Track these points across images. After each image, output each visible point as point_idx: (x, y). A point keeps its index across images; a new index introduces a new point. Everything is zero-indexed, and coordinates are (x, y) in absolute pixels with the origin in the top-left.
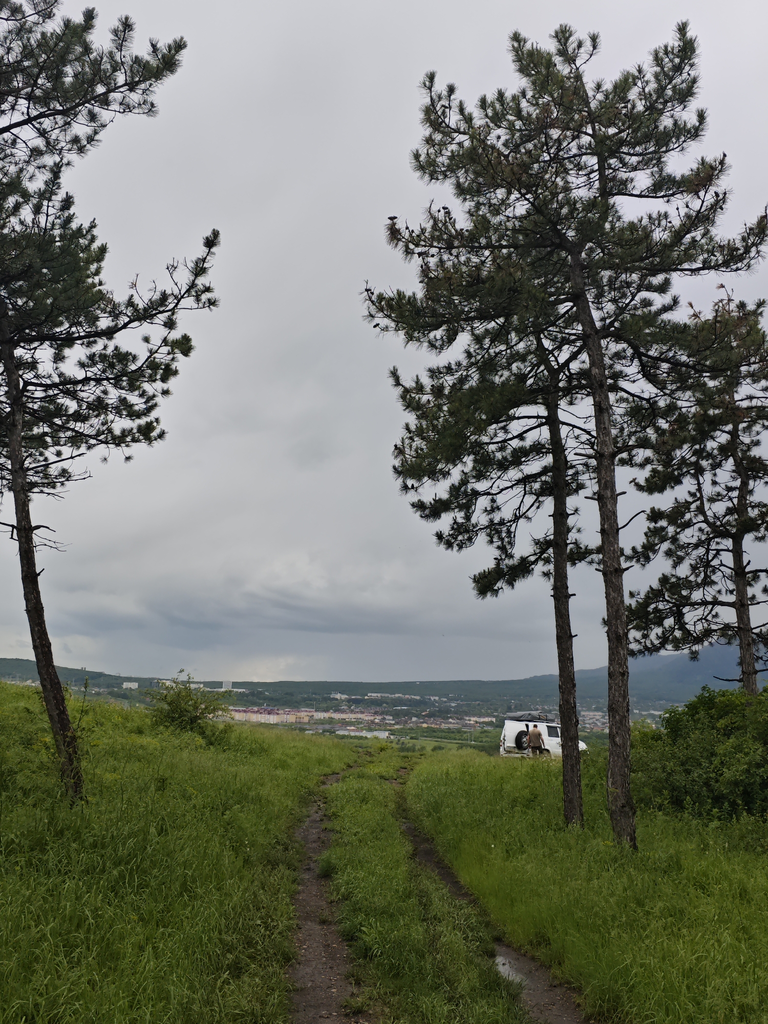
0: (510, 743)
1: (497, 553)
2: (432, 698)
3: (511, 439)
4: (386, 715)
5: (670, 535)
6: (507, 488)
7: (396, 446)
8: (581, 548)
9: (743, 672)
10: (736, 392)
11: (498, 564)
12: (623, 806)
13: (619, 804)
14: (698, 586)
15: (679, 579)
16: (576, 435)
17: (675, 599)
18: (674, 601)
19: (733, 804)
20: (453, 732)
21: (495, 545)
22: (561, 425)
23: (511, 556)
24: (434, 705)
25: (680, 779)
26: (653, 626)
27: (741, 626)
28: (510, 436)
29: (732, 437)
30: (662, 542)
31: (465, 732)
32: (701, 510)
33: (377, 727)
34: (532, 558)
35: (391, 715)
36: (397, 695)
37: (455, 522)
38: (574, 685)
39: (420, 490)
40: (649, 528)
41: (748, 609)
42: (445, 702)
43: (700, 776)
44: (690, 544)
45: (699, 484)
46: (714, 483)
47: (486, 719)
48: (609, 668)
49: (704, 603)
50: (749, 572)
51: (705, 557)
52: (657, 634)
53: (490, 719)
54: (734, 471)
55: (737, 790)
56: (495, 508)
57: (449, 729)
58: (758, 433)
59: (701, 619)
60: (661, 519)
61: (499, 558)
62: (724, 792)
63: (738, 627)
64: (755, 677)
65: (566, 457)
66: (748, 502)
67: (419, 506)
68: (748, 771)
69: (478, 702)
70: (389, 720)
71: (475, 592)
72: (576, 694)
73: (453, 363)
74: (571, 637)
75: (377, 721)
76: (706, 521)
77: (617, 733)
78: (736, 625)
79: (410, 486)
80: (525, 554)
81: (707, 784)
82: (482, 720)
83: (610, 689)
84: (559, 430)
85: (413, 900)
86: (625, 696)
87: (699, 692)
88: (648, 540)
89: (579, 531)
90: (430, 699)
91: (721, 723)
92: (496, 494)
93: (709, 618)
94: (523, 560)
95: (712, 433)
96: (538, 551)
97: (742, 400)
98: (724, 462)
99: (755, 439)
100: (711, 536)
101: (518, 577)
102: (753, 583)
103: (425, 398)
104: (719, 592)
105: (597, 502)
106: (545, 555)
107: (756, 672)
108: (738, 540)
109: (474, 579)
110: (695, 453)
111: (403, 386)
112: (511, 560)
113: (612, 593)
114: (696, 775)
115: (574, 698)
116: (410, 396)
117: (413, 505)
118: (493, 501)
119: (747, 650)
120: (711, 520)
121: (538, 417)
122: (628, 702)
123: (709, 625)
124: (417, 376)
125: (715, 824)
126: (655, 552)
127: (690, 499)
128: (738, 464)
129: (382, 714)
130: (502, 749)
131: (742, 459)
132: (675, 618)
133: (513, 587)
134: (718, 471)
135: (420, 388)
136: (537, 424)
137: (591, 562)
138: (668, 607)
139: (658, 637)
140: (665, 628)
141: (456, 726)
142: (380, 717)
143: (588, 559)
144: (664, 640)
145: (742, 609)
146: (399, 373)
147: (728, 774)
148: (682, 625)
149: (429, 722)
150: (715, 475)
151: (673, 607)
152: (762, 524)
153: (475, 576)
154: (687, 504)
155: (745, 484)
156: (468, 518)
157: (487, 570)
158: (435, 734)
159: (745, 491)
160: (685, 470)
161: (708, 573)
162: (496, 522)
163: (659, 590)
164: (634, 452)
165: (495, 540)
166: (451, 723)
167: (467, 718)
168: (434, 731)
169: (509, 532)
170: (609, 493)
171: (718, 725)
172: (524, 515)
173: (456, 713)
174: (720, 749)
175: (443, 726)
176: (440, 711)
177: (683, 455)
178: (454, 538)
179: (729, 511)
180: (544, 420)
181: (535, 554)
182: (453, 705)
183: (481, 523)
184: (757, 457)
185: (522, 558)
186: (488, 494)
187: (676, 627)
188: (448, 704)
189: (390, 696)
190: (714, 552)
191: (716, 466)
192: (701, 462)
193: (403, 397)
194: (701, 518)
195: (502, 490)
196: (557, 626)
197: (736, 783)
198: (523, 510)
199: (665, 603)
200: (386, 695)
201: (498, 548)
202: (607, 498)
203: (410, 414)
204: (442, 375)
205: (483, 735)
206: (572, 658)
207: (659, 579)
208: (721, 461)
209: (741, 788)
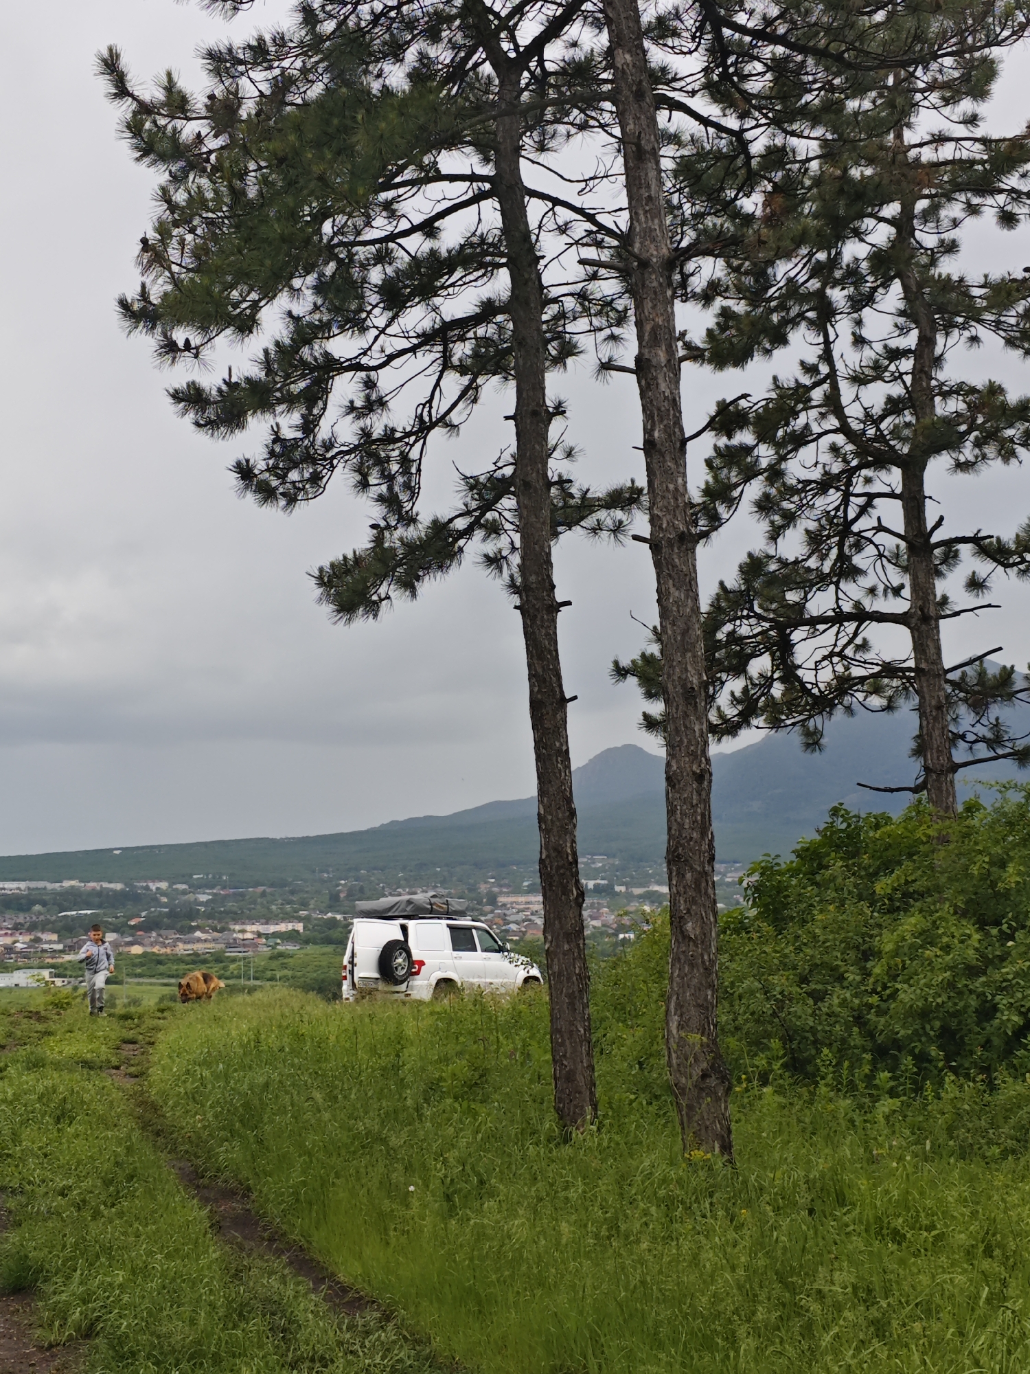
0: (367, 969)
1: (377, 513)
2: (153, 886)
3: (406, 233)
4: (43, 931)
5: (764, 463)
6: (402, 352)
7: (144, 241)
8: (572, 496)
9: (926, 768)
10: (909, 125)
11: (379, 540)
12: (705, 1076)
13: (697, 1072)
14: (822, 580)
15: (783, 563)
16: (560, 222)
17: (774, 611)
18: (772, 616)
19: (922, 1059)
20: (204, 962)
21: (374, 491)
22: (527, 198)
23: (411, 520)
24: (156, 900)
25: (801, 1013)
26: (724, 676)
27: (923, 666)
28: (404, 225)
29: (899, 232)
30: (747, 480)
31: (234, 960)
32: (833, 404)
33: (21, 962)
34: (461, 524)
35: (53, 931)
36: (67, 884)
37: (277, 439)
38: (573, 813)
39: (205, 352)
40: (716, 448)
41: (937, 627)
42: (184, 893)
43: (844, 1003)
44: (809, 482)
45: (827, 343)
46: (859, 341)
47: (283, 927)
48: (668, 765)
49: (839, 618)
50: (938, 545)
51: (840, 513)
52: (732, 694)
53: (290, 926)
54: (902, 313)
55: (928, 1027)
56: (375, 404)
57: (196, 954)
58: (955, 223)
59: (832, 654)
60: (741, 428)
61: (383, 524)
62: (902, 1033)
63: (917, 670)
64: (952, 782)
65: (539, 276)
66: (934, 383)
67: (191, 397)
68: (951, 985)
69: (261, 889)
70: (50, 942)
71: (328, 608)
72: (577, 833)
73: (268, 38)
74: (563, 701)
75: (19, 946)
76: (844, 429)
77: (688, 911)
78: (911, 664)
79: (181, 344)
80: (444, 514)
81: (859, 1020)
82: (272, 929)
83: (671, 812)
84: (523, 208)
85: (255, 1324)
86: (704, 826)
87: (823, 820)
88: (715, 478)
89: (569, 454)
90: (147, 888)
91: (882, 886)
92: (376, 368)
93: (849, 652)
94: (440, 529)
95: (856, 224)
96: (474, 505)
97: (921, 145)
98: (881, 290)
99: (947, 236)
100: (854, 463)
101: (427, 569)
102: (943, 568)
103: (189, 130)
104: (872, 591)
105: (634, 376)
106: (489, 515)
107: (955, 767)
108: (913, 471)
109: (320, 578)
110: (818, 271)
111: (134, 98)
112: (411, 528)
113: (672, 590)
114: (836, 1001)
115: (573, 841)
116: (155, 122)
117: (177, 396)
118: (370, 384)
119: (936, 719)
120: (856, 426)
121: (472, 178)
122: (711, 841)
123: (847, 668)
124: (169, 75)
125: (886, 1105)
126: (732, 503)
127: (806, 380)
128: (909, 295)
129: (32, 928)
130: (346, 986)
131: (920, 286)
132: (773, 655)
133: (414, 594)
134: (867, 312)
135: (177, 103)
136: (470, 194)
137: (596, 529)
138: (759, 629)
139: (735, 700)
140: (751, 679)
141: (212, 947)
142: (27, 938)
143: (590, 522)
144: (748, 708)
145: (924, 627)
146: (125, 63)
147: (907, 995)
148: (788, 671)
149: (146, 941)
150: (859, 323)
151: (771, 628)
152: (968, 432)
153: (321, 570)
154: (800, 394)
155: (926, 341)
156: (309, 426)
157: (350, 556)
158: (161, 968)
159: (927, 358)
160: (795, 311)
161: (846, 550)
162: (375, 436)
163: (741, 592)
164: (690, 266)
165: (372, 480)
166: (199, 940)
167: (237, 927)
168: (160, 962)
169: (405, 460)
170: (662, 356)
171: (878, 888)
172: (443, 421)
173: (209, 916)
174: (887, 942)
175: (182, 949)
176: (172, 914)
177: (792, 274)
178: (278, 477)
179: (894, 407)
180: (487, 186)
181: (468, 513)
182: (203, 898)
183: (340, 440)
184: (955, 278)
185: (435, 522)
186: (358, 367)
187: (776, 676)
188: (191, 897)
189: (50, 886)
190: (861, 501)
191: (862, 301)
192: (829, 291)
193: (134, 127)
194: (832, 422)
195: (391, 358)
196: (531, 677)
197: (925, 1014)
198: (441, 406)
199: (753, 621)
200: (41, 884)
201: (381, 499)
202: (658, 367)
203: (152, 169)
204: (241, 68)
205: (275, 964)
206: (567, 751)
207: (741, 567)
208: (874, 289)
209: (937, 1024)
